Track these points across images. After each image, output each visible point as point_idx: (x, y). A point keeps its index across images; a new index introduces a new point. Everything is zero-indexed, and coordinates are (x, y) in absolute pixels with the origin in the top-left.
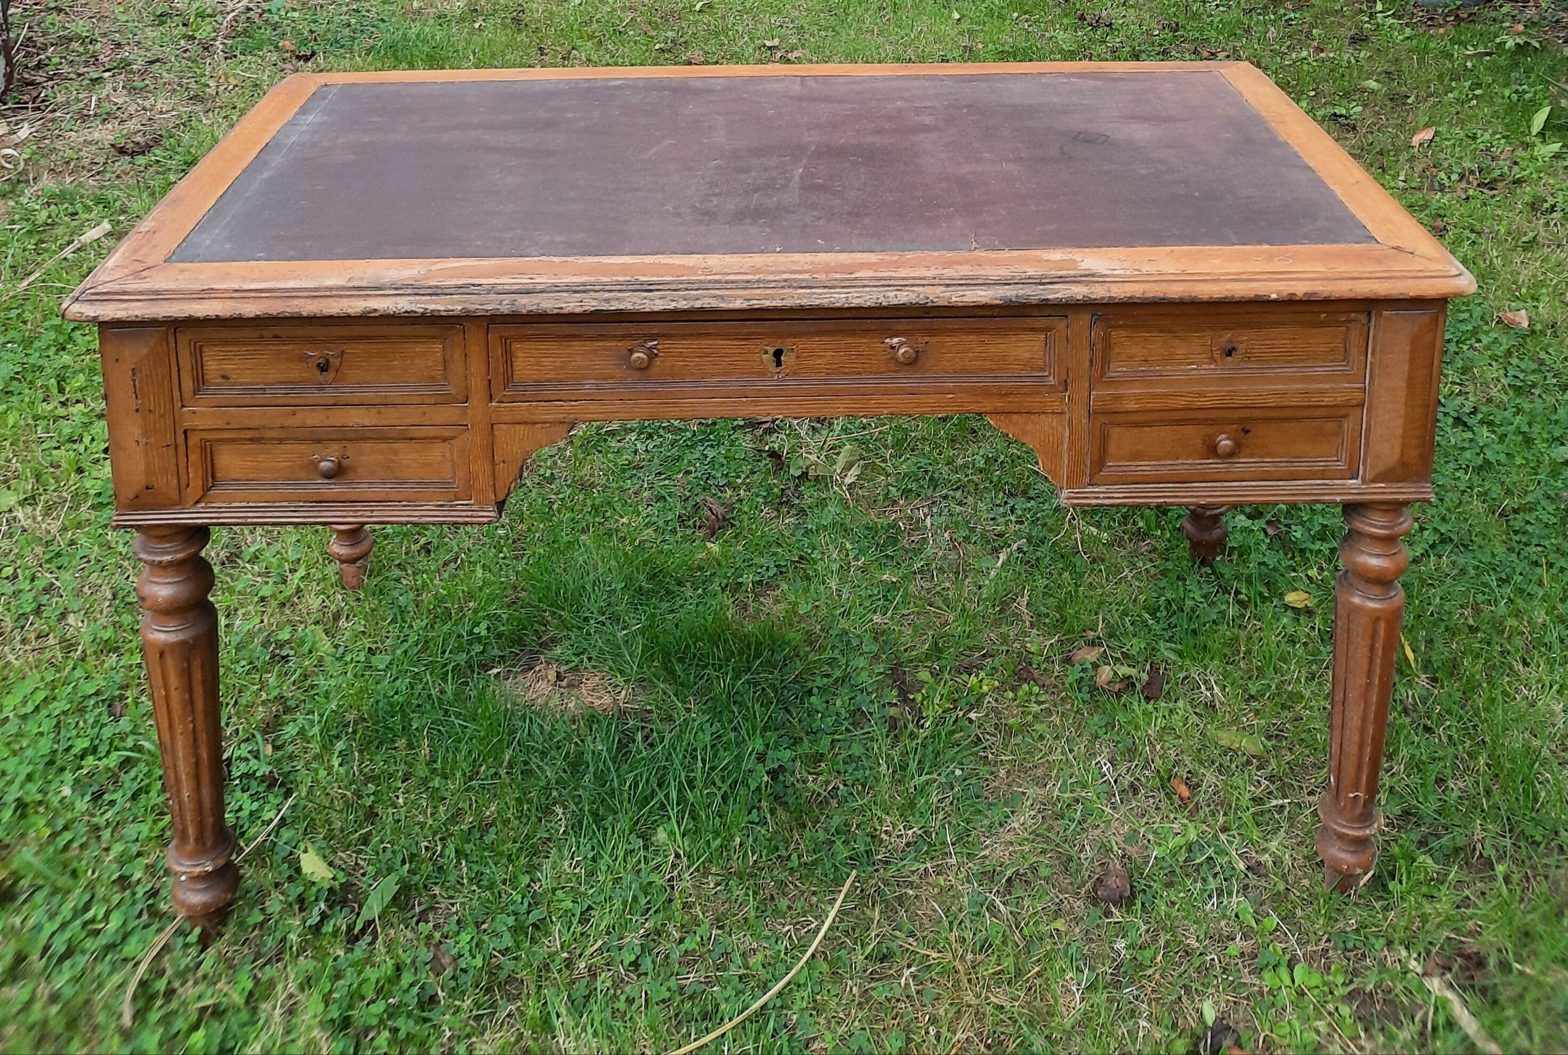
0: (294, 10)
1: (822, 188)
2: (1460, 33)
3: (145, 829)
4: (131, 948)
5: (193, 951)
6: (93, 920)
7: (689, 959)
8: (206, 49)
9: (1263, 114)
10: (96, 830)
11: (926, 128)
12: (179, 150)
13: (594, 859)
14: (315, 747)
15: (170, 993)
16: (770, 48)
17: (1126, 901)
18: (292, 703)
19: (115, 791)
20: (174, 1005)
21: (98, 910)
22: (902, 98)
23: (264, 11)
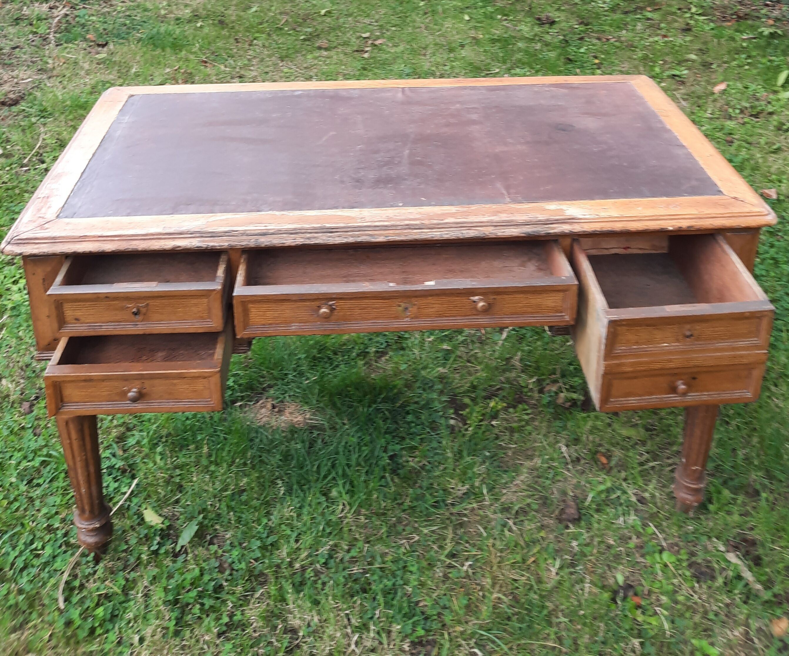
0: (93, 15)
1: (420, 163)
2: (739, 25)
3: (58, 500)
4: (58, 564)
5: (91, 565)
6: (36, 549)
7: (354, 561)
8: (45, 40)
9: (656, 111)
10: (31, 500)
11: (474, 122)
12: (36, 102)
13: (300, 508)
14: (146, 450)
15: (82, 587)
16: (365, 38)
17: (576, 521)
18: (131, 426)
19: (39, 478)
20: (85, 593)
21: (37, 544)
22: (459, 102)
23: (77, 16)
